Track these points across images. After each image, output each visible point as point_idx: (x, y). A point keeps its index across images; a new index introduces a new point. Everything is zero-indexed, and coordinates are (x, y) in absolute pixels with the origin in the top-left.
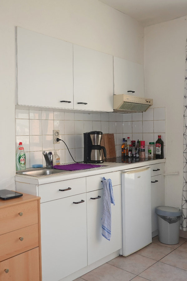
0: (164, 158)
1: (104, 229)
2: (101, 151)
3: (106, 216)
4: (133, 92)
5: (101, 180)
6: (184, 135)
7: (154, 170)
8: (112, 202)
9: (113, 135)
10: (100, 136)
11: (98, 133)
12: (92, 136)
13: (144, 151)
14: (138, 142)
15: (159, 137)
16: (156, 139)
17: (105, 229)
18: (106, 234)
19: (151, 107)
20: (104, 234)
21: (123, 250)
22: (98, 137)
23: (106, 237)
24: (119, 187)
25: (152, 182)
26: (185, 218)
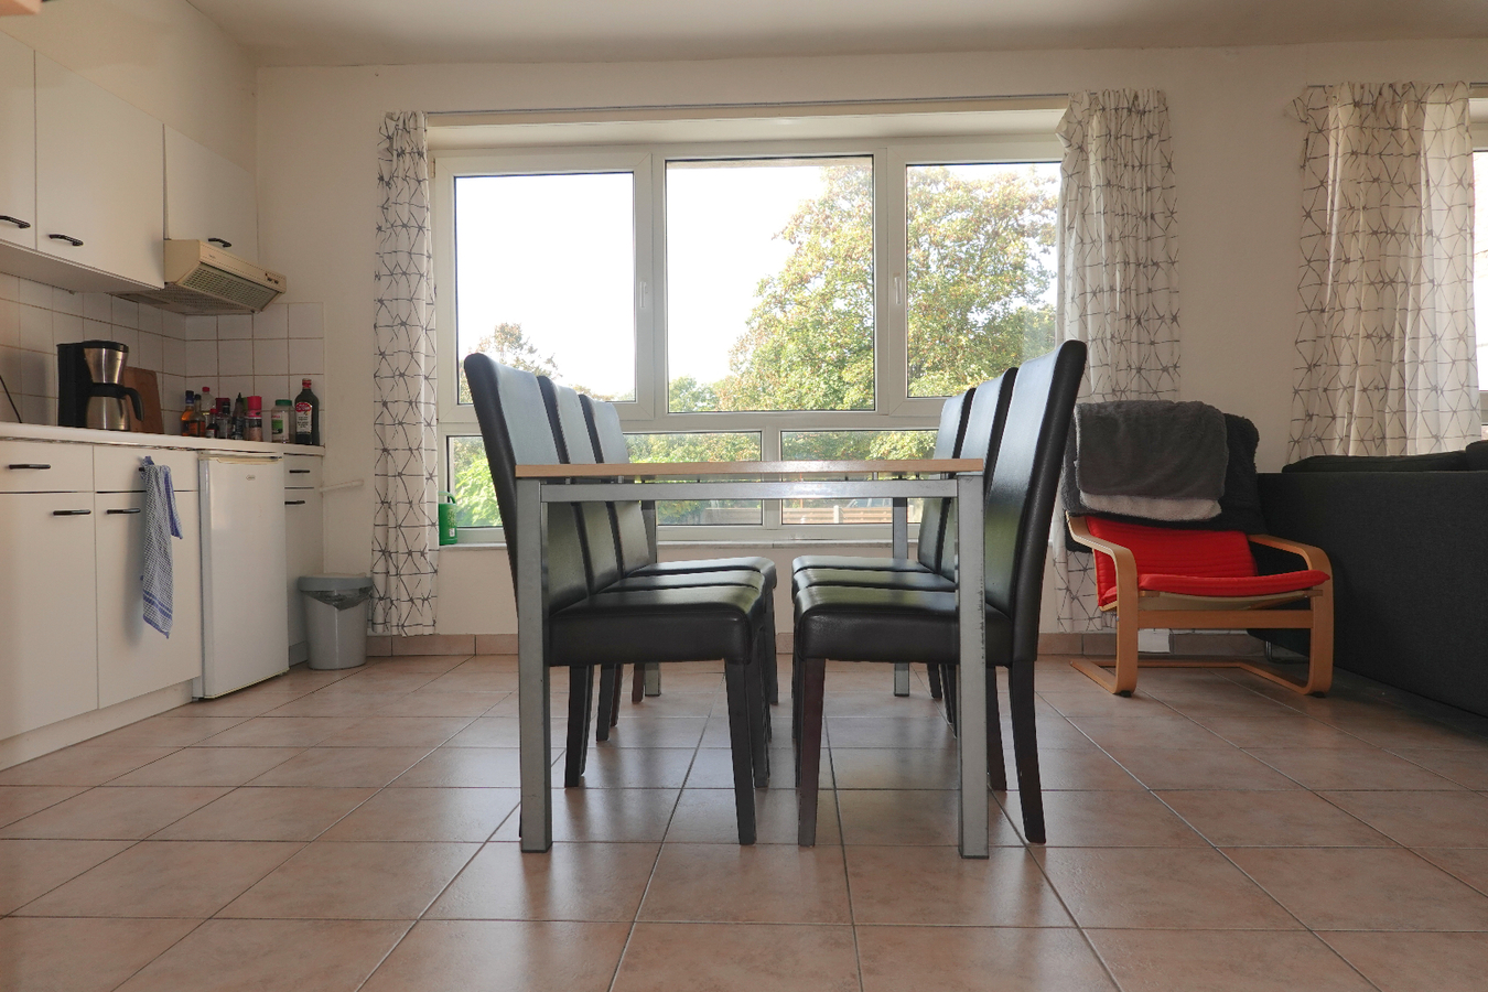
0: (322, 443)
1: (150, 601)
2: (127, 402)
3: (158, 567)
4: (226, 245)
5: (138, 465)
6: (375, 376)
7: (291, 472)
8: (176, 533)
9: (152, 374)
10: (120, 355)
11: (113, 347)
12: (90, 355)
13: (260, 425)
14: (240, 400)
15: (306, 384)
16: (297, 389)
17: (153, 603)
18: (159, 618)
19: (280, 299)
20: (151, 617)
21: (204, 683)
22: (111, 360)
23: (156, 626)
24: (192, 496)
25: (286, 503)
26: (381, 599)
